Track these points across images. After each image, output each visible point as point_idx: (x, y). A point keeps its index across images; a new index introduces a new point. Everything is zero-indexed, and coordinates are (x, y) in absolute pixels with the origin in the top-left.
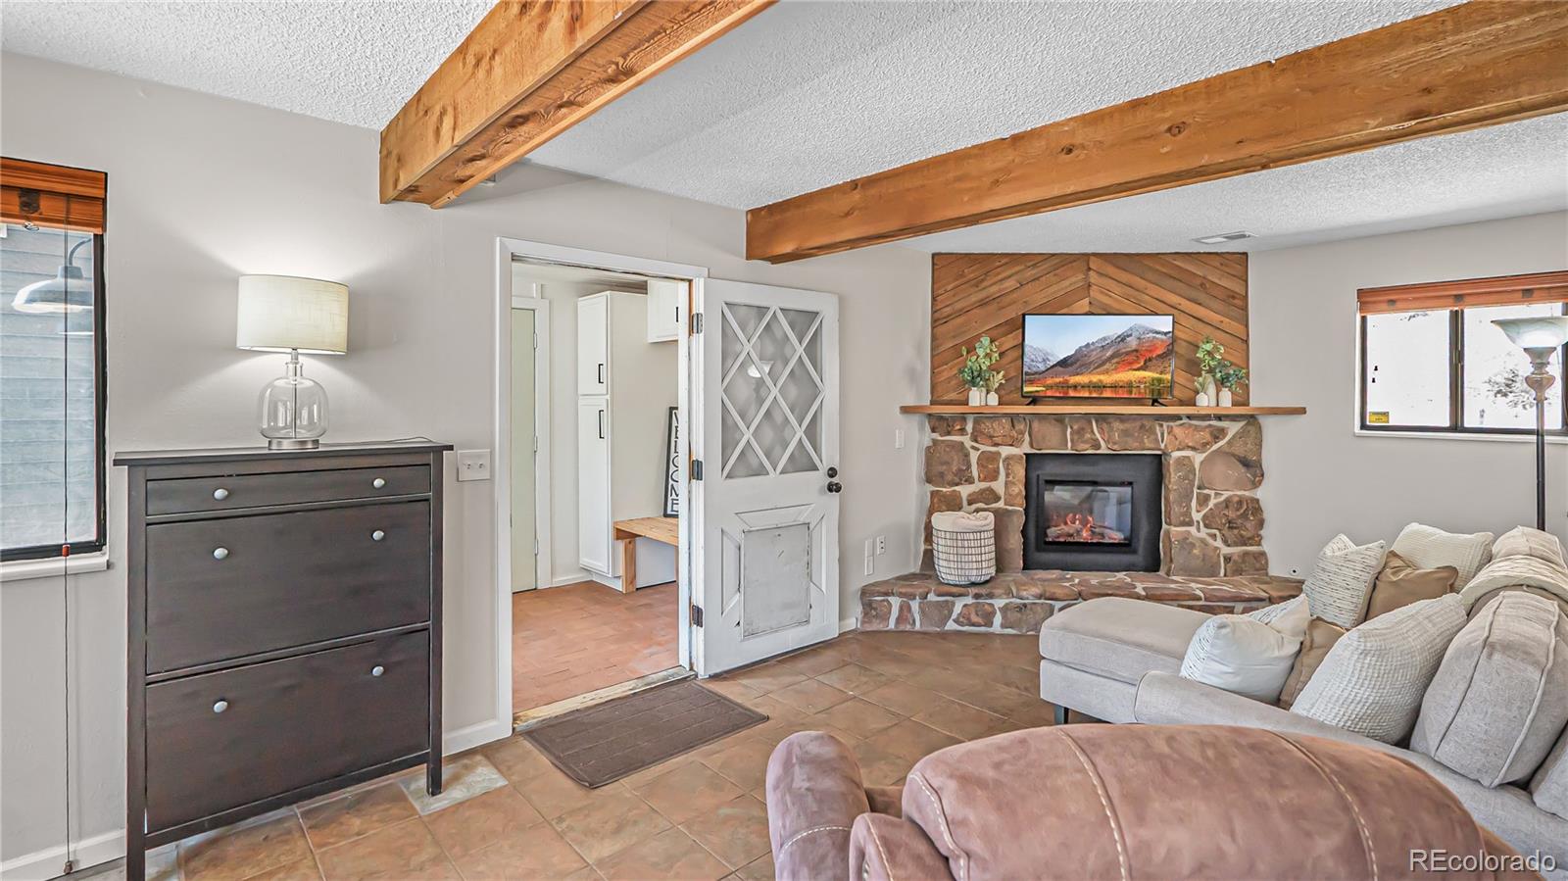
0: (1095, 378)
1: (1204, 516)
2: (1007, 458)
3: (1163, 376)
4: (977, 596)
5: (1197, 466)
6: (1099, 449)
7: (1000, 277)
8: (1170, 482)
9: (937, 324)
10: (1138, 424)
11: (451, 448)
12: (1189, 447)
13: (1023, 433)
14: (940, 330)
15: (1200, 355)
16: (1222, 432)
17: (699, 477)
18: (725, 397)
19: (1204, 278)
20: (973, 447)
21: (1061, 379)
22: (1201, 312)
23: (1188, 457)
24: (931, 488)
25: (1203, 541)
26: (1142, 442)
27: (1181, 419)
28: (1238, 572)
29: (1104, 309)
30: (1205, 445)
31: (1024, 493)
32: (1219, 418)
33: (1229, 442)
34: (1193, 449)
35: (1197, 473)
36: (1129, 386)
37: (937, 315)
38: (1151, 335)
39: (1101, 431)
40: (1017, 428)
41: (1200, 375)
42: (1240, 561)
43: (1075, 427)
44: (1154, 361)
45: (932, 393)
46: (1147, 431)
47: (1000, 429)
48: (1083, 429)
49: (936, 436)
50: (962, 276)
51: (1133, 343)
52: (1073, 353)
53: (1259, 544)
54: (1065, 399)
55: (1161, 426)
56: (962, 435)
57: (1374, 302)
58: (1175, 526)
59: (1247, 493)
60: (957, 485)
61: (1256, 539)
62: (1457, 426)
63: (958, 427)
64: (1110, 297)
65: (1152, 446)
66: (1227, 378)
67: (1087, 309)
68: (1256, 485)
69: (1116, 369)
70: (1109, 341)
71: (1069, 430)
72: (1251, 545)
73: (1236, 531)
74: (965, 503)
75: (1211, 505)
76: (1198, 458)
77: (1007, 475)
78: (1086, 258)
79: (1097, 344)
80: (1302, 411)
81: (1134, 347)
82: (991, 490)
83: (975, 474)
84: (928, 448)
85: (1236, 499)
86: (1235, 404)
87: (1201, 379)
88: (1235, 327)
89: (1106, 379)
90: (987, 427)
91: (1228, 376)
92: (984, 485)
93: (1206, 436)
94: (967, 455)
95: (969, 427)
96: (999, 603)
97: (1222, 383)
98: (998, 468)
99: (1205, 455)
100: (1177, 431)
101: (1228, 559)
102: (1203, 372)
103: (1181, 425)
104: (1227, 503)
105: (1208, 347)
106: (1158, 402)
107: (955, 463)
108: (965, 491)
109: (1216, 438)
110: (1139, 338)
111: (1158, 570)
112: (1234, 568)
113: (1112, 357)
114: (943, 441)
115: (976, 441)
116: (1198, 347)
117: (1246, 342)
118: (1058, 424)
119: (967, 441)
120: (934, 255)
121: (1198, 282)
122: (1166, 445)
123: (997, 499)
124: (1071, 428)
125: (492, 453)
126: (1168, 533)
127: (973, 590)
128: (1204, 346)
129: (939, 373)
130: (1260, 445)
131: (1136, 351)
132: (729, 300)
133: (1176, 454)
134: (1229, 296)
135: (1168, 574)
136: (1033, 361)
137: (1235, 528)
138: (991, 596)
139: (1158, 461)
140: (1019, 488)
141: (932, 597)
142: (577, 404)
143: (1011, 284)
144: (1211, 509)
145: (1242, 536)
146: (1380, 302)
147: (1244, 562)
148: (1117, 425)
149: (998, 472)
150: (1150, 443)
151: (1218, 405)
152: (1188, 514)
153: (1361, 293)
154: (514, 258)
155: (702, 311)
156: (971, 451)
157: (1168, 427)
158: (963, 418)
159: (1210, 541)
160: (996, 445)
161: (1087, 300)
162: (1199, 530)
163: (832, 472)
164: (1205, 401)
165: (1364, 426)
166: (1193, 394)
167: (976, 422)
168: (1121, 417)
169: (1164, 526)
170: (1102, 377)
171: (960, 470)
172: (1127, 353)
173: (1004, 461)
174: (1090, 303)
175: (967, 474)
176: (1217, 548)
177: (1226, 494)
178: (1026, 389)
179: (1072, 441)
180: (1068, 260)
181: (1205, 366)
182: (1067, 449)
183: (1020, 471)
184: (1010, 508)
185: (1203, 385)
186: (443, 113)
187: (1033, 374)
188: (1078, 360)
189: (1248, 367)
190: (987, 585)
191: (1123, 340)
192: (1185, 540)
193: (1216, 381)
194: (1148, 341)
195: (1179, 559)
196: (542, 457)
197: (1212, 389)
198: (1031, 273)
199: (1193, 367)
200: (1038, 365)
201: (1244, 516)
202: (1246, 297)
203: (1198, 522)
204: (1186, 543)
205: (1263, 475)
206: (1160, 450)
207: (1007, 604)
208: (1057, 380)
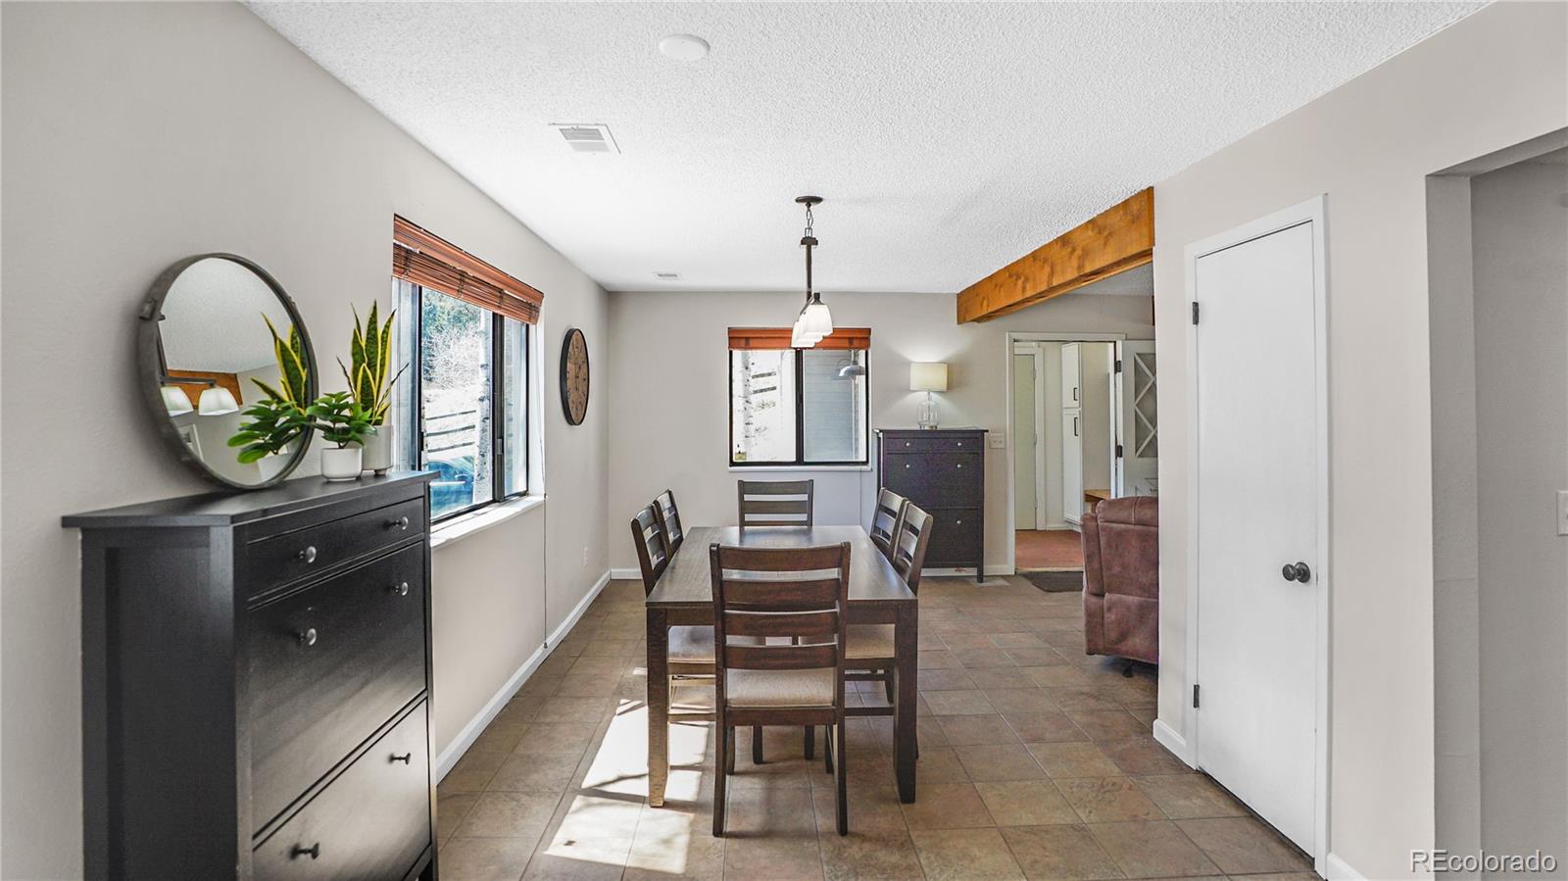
11: (987, 431)
17: (1121, 456)
18: (1138, 410)
125: (1005, 436)
132: (1139, 352)
142: (1062, 414)
154: (1015, 341)
155: (1121, 359)
186: (984, 298)
196: (1039, 446)
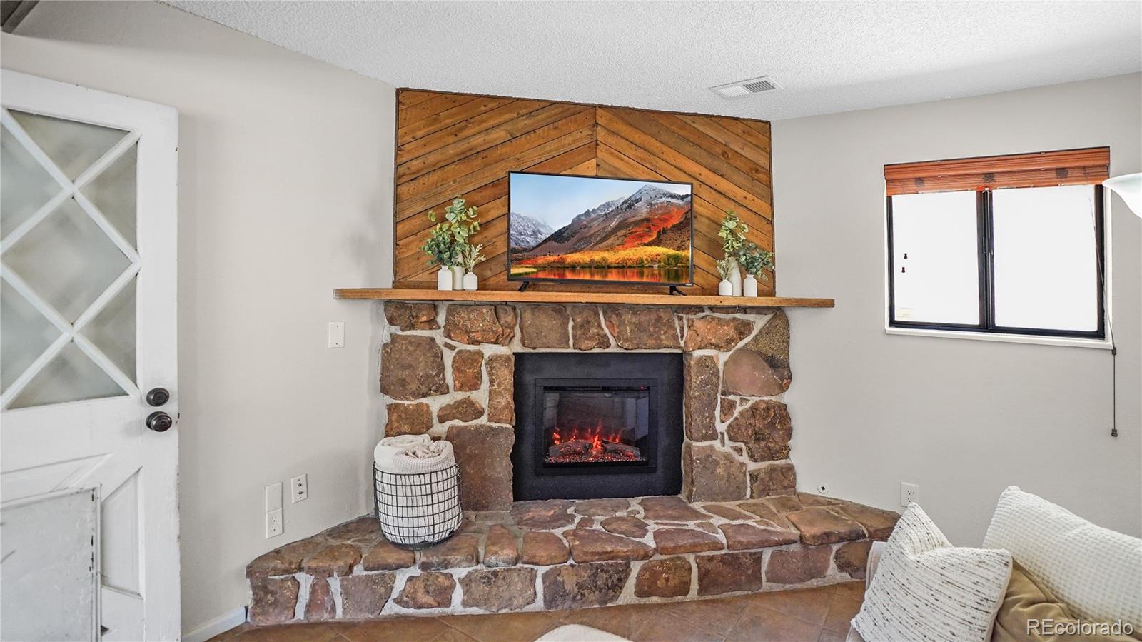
0: (597, 256)
1: (730, 426)
2: (492, 360)
3: (680, 253)
4: (425, 567)
5: (721, 367)
6: (608, 347)
7: (485, 125)
8: (690, 387)
9: (403, 180)
10: (653, 316)
12: (711, 344)
13: (512, 329)
14: (404, 189)
15: (723, 234)
16: (748, 326)
19: (725, 145)
20: (446, 345)
21: (556, 258)
22: (723, 185)
23: (711, 357)
24: (389, 400)
25: (728, 457)
26: (658, 338)
27: (703, 311)
28: (765, 491)
29: (612, 173)
30: (729, 342)
31: (513, 406)
32: (744, 310)
33: (755, 339)
34: (717, 347)
35: (721, 375)
36: (640, 266)
37: (401, 170)
38: (665, 199)
39: (610, 325)
40: (502, 321)
41: (724, 259)
42: (767, 479)
43: (579, 320)
44: (669, 233)
45: (395, 273)
46: (664, 325)
47: (480, 321)
48: (588, 322)
49: (396, 330)
50: (437, 120)
51: (642, 210)
52: (570, 223)
53: (787, 457)
54: (563, 284)
55: (681, 319)
56: (432, 329)
57: (900, 180)
58: (697, 441)
59: (773, 398)
60: (424, 396)
61: (784, 452)
62: (987, 325)
63: (424, 318)
64: (622, 160)
65: (671, 343)
66: (752, 262)
67: (594, 173)
68: (783, 388)
69: (622, 244)
70: (613, 208)
71: (571, 324)
72: (779, 458)
73: (763, 444)
74: (435, 420)
75: (736, 413)
76: (722, 358)
77: (492, 382)
78: (593, 110)
79: (599, 212)
80: (829, 304)
81: (644, 215)
82: (469, 403)
83: (450, 379)
84: (385, 346)
85: (763, 406)
86: (760, 293)
87: (724, 263)
88: (759, 205)
89: (612, 257)
90: (462, 317)
91: (753, 260)
92: (460, 396)
93: (730, 331)
94: (440, 356)
95: (441, 319)
96: (459, 572)
97: (746, 269)
98: (480, 373)
99: (729, 354)
100: (699, 325)
101: (754, 478)
102: (726, 255)
103: (703, 318)
104: (754, 409)
105: (732, 225)
106: (676, 290)
107: (422, 365)
108: (435, 404)
109: (742, 335)
110: (650, 204)
111: (679, 492)
112: (762, 487)
113: (618, 228)
114: (405, 338)
115: (450, 337)
116: (721, 225)
117: (771, 222)
118: (557, 316)
119: (439, 337)
120: (399, 91)
121: (719, 150)
122: (685, 343)
123: (479, 414)
124: (573, 320)
126: (689, 446)
127: (421, 557)
128: (726, 224)
129: (406, 245)
130: (787, 342)
131: (647, 220)
133: (698, 354)
134: (751, 169)
135: (689, 498)
136: (521, 234)
137: (763, 440)
138: (446, 564)
139: (679, 361)
140: (506, 399)
141: (359, 570)
143: (500, 135)
144: (736, 418)
145: (769, 448)
146: (908, 179)
147: (771, 479)
148: (628, 317)
149: (480, 379)
150: (667, 339)
151: (743, 296)
152: (711, 426)
153: (888, 169)
156: (445, 351)
157: (688, 320)
158: (434, 306)
159: (736, 456)
160: (478, 343)
161: (594, 160)
162: (723, 444)
163: (159, 397)
164: (729, 289)
165: (893, 323)
166: (715, 280)
167: (450, 312)
168: (634, 308)
169: (686, 439)
170: (606, 255)
171: (429, 376)
172: (636, 223)
173: (486, 364)
174: (598, 165)
175: (438, 381)
176: (743, 464)
177: (752, 400)
178: (514, 271)
179: (574, 337)
180: (569, 112)
181: (728, 248)
182: (569, 348)
183: (507, 377)
184: (495, 425)
185: (726, 270)
187: (521, 252)
188: (576, 232)
189: (773, 250)
190: (443, 548)
191: (631, 206)
192: (709, 455)
193: (740, 265)
194: (660, 208)
195: (702, 481)
197: (735, 274)
198: (523, 124)
199: (716, 249)
200: (529, 239)
201: (772, 425)
202: (770, 171)
203: (722, 434)
204: (709, 459)
205: (790, 377)
206: (679, 348)
207: (470, 573)
208: (551, 258)
